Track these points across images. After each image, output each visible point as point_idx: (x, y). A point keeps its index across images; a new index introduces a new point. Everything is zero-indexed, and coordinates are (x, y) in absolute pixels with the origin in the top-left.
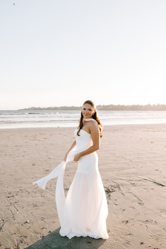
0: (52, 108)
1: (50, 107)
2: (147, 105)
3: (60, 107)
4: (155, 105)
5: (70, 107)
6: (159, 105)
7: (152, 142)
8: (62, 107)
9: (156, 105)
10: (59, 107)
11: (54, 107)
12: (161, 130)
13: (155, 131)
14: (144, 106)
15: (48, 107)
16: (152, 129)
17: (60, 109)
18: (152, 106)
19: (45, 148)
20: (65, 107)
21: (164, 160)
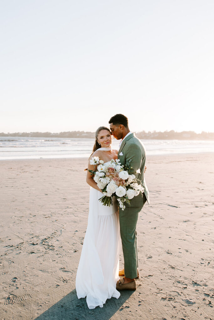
0: (19, 134)
1: (17, 132)
2: (141, 132)
3: (31, 133)
4: (150, 132)
5: (44, 133)
6: (155, 133)
7: (157, 174)
8: (34, 133)
9: (152, 133)
10: (29, 132)
11: (22, 132)
12: (162, 162)
13: (157, 163)
14: (137, 133)
15: (14, 133)
16: (153, 160)
17: (30, 136)
18: (146, 133)
20: (37, 133)
21: (173, 189)
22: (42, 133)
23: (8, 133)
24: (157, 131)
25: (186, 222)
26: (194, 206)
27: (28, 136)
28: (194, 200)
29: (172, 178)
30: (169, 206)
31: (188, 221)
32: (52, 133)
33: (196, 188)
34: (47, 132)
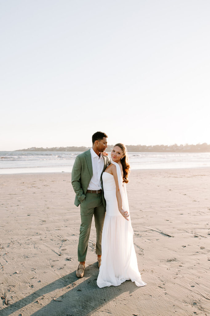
0: (57, 149)
1: (55, 147)
4: (182, 145)
6: (187, 146)
7: (171, 189)
8: (70, 147)
9: (184, 146)
10: (66, 147)
11: (59, 147)
12: (184, 176)
13: (177, 177)
14: (169, 147)
16: (175, 174)
17: (67, 150)
18: (178, 146)
19: (45, 196)
20: (73, 147)
21: (178, 210)
22: (78, 147)
23: (47, 148)
24: (190, 144)
25: (171, 261)
26: (193, 235)
27: (65, 151)
28: (198, 226)
29: (185, 195)
30: (161, 235)
31: (175, 260)
32: (87, 147)
33: (207, 209)
34: (82, 147)
